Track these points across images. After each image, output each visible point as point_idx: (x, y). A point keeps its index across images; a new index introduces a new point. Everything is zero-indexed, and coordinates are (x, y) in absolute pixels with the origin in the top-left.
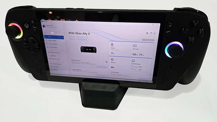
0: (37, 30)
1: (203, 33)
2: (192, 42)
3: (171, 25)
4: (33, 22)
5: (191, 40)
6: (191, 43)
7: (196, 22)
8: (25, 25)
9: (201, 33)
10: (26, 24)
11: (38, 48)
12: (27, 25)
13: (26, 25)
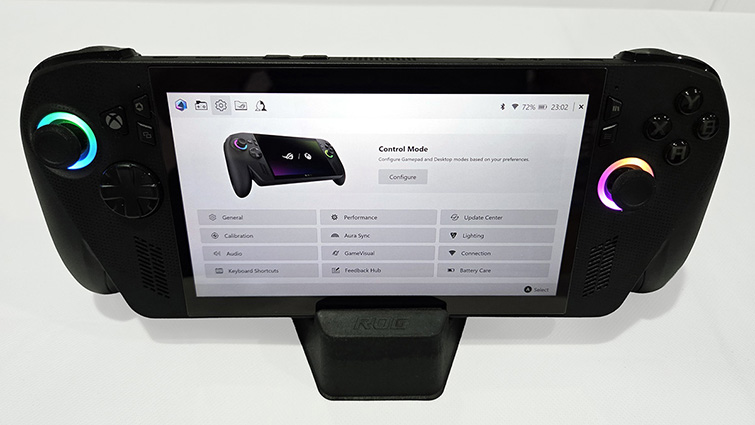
0: (154, 136)
1: (713, 127)
2: (680, 156)
3: (618, 105)
4: (139, 107)
5: (678, 151)
6: (678, 159)
7: (692, 95)
8: (108, 118)
9: (705, 127)
10: (113, 114)
11: (156, 201)
12: (118, 118)
13: (113, 118)
